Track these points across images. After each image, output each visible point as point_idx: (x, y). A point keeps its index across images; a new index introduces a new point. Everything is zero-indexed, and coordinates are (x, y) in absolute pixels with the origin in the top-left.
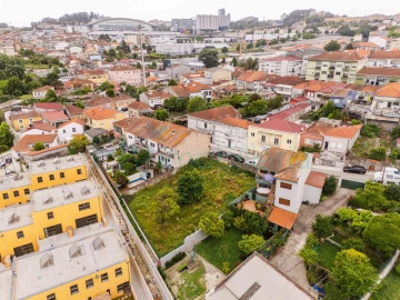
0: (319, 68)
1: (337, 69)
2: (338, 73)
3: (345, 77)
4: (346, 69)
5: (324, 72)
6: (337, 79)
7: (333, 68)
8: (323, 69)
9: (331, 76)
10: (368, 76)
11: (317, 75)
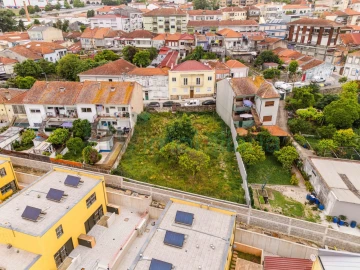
0: (155, 23)
1: (172, 23)
2: (173, 27)
3: (179, 30)
4: (178, 23)
5: (161, 27)
6: (173, 31)
7: (167, 22)
8: (160, 23)
9: (167, 29)
10: (196, 28)
11: (155, 29)
